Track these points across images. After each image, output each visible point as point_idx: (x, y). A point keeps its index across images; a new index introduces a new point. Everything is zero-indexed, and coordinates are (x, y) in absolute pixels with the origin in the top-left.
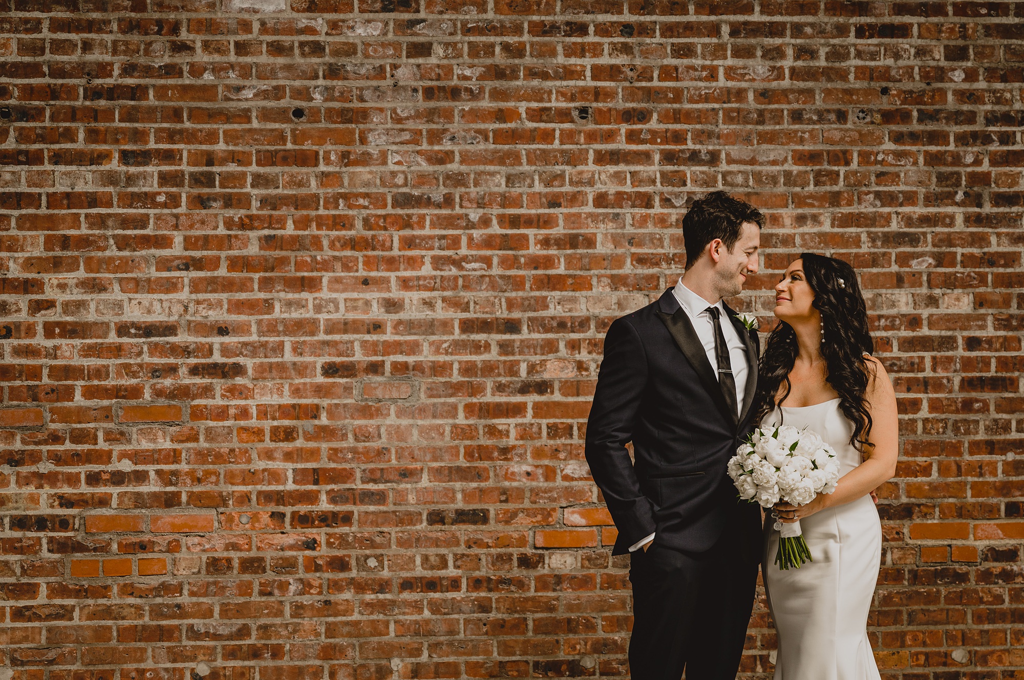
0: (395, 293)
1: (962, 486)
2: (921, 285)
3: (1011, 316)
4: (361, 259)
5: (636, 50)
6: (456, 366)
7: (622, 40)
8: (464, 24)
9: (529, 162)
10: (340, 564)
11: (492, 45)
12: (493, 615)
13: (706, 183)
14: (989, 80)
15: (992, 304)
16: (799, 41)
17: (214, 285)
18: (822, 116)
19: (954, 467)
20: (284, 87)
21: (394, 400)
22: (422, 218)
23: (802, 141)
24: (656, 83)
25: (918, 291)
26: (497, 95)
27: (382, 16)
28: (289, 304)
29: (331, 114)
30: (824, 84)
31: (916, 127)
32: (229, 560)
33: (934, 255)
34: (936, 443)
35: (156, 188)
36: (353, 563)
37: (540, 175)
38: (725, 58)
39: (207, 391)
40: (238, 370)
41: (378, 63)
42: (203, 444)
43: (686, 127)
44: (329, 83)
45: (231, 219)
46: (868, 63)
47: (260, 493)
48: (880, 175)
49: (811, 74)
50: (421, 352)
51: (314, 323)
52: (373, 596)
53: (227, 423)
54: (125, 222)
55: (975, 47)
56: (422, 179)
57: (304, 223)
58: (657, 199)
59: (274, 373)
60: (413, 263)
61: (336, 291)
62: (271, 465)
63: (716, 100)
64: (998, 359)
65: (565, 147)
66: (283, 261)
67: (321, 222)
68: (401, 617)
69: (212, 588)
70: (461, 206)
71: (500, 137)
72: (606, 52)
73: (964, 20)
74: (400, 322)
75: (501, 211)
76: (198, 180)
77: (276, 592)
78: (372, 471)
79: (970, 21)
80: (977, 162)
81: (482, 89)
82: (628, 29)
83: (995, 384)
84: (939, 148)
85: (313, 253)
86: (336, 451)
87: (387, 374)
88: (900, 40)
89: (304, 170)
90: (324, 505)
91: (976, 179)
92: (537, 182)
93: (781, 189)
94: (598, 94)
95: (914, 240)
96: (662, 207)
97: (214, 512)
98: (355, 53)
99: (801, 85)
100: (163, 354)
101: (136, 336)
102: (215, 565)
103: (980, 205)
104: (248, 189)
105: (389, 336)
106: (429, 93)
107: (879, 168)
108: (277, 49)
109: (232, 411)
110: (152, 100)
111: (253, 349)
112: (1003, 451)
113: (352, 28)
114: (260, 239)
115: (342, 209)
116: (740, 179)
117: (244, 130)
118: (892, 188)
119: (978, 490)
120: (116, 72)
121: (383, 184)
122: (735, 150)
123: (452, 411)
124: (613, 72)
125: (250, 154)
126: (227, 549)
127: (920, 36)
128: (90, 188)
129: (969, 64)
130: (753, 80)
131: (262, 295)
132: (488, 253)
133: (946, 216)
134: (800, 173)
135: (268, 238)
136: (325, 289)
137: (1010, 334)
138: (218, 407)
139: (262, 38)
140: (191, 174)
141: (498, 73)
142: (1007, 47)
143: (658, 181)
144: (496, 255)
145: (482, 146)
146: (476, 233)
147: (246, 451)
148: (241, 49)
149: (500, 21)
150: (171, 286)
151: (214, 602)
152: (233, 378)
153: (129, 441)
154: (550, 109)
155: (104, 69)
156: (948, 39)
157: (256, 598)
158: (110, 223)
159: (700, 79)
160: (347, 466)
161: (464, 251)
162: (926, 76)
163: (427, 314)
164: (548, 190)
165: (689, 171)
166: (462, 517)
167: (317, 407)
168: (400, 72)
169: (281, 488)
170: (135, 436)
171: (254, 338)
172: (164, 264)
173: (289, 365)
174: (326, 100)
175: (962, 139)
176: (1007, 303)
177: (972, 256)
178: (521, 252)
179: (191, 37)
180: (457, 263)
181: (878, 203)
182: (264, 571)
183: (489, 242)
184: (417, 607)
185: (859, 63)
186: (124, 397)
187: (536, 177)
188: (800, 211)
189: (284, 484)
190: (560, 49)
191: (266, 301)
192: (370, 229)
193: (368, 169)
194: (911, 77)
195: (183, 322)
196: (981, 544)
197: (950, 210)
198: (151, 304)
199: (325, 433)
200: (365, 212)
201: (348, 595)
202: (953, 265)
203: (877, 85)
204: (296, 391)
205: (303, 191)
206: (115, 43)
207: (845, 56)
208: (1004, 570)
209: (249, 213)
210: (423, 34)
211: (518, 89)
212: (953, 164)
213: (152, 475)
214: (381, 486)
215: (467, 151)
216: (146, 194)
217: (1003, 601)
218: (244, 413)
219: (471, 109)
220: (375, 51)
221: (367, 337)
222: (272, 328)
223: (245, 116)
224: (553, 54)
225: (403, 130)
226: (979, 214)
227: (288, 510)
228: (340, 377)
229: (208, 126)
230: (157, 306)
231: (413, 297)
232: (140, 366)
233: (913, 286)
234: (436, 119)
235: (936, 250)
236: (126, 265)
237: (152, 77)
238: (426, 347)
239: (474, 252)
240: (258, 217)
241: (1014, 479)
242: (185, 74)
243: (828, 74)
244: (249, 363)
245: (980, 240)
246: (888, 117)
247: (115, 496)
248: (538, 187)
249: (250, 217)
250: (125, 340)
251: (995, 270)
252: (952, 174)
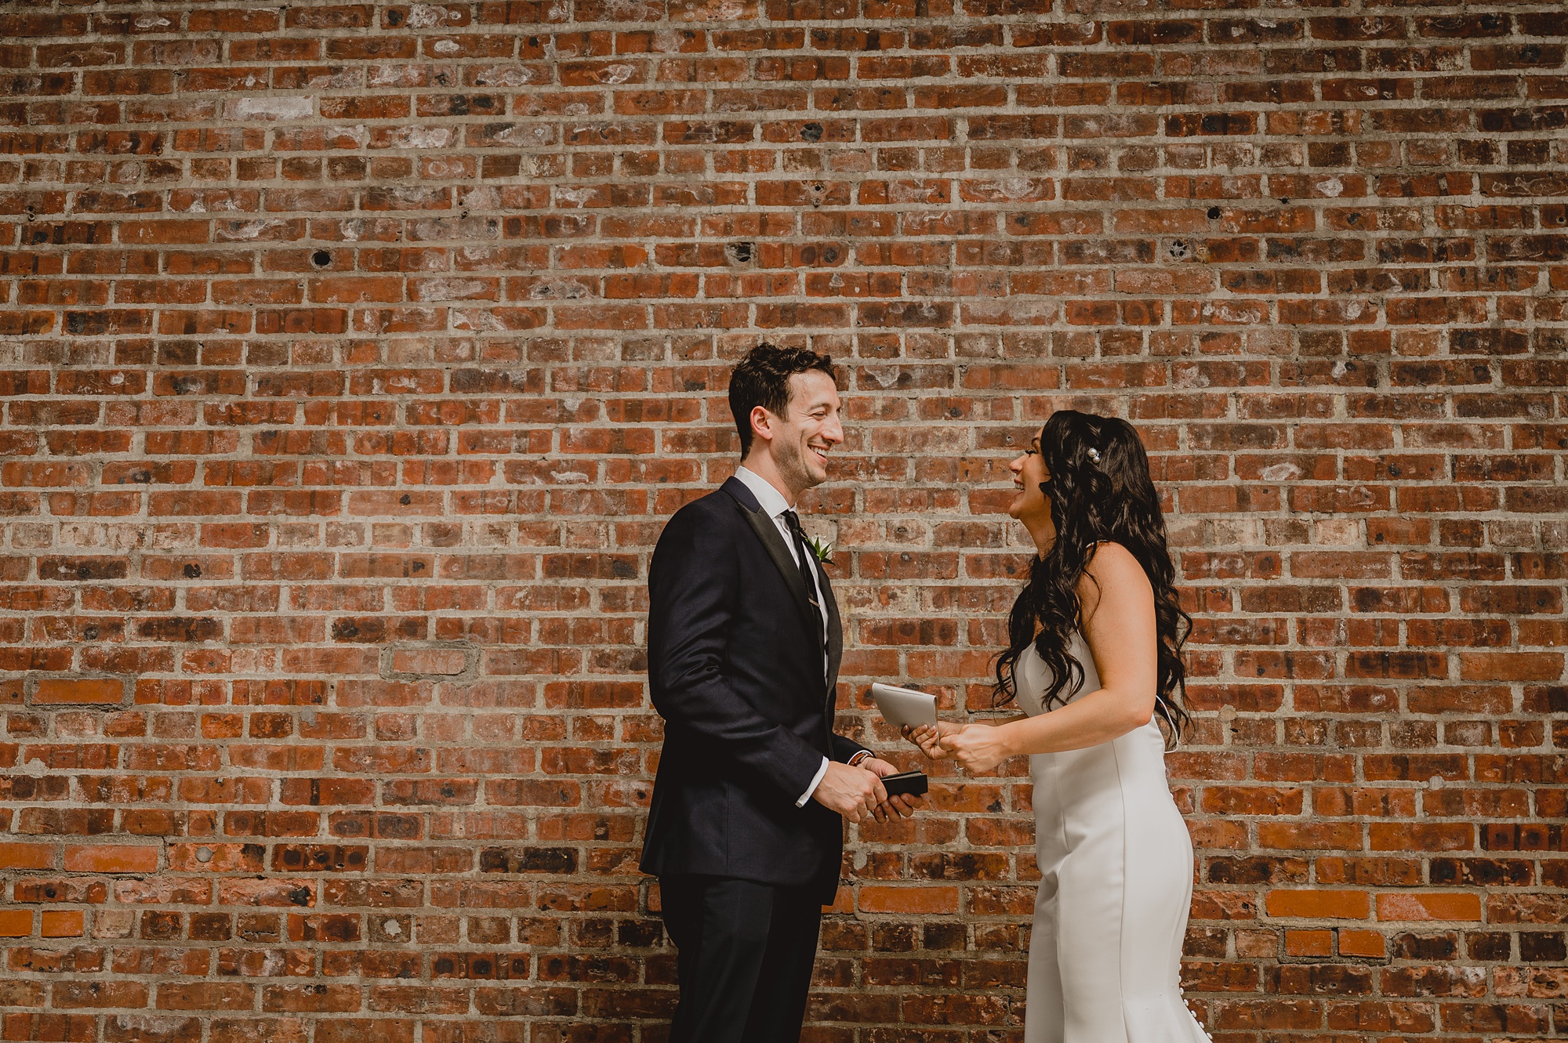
0: (449, 517)
1: (1354, 830)
2: (1277, 507)
3: (1431, 557)
4: (400, 467)
5: (825, 160)
6: (535, 626)
7: (804, 145)
8: (568, 129)
9: (658, 323)
10: (343, 929)
11: (609, 158)
12: (577, 1019)
13: (930, 353)
14: (1382, 193)
15: (1397, 537)
16: (1076, 142)
17: (184, 503)
18: (1113, 251)
19: (1340, 800)
20: (303, 221)
21: (439, 677)
22: (494, 406)
23: (1082, 287)
24: (854, 207)
25: (1273, 515)
26: (613, 227)
27: (451, 120)
28: (291, 531)
29: (368, 258)
30: (1117, 203)
31: (1264, 264)
32: (176, 917)
33: (1298, 460)
34: (1309, 759)
35: (111, 365)
36: (363, 927)
37: (674, 342)
38: (962, 168)
39: (162, 659)
40: (210, 628)
41: (439, 185)
42: (151, 739)
43: (899, 269)
44: (367, 214)
45: (215, 408)
46: (1187, 172)
47: (229, 815)
48: (1206, 338)
49: (1097, 190)
50: (483, 605)
51: (326, 559)
52: (391, 982)
53: (188, 708)
54: (65, 414)
55: (1359, 144)
56: (497, 349)
57: (318, 414)
58: (853, 376)
59: (263, 633)
60: (477, 471)
61: (362, 513)
62: (249, 772)
63: (947, 230)
64: (1411, 624)
65: (713, 301)
66: (286, 469)
67: (344, 413)
68: (433, 1017)
69: (148, 960)
70: (554, 389)
71: (615, 287)
72: (779, 163)
73: (1340, 105)
74: (454, 560)
75: (614, 395)
76: (171, 353)
77: (244, 969)
78: (400, 785)
79: (1350, 108)
80: (1367, 317)
81: (591, 220)
82: (812, 130)
83: (1406, 665)
84: (1304, 296)
85: (331, 458)
86: (346, 752)
87: (431, 637)
88: (1238, 137)
89: (325, 337)
90: (325, 836)
91: (1362, 342)
92: (668, 353)
93: (1048, 360)
94: (764, 224)
95: (1265, 437)
96: (861, 388)
97: (159, 842)
98: (408, 172)
99: (1081, 205)
100: (103, 603)
101: (66, 577)
102: (156, 925)
103: (1372, 383)
104: (243, 366)
105: (436, 580)
106: (513, 227)
107: (1206, 327)
108: (296, 169)
109: (197, 690)
110: (116, 243)
111: (234, 598)
112: (1424, 774)
113: (406, 137)
114: (255, 437)
115: (377, 394)
116: (983, 345)
117: (242, 282)
118: (1228, 358)
119: (1382, 837)
120: (69, 204)
121: (439, 357)
122: (976, 303)
123: (527, 695)
124: (789, 192)
125: (248, 316)
126: (174, 900)
127: (1269, 131)
128: (20, 367)
129: (1351, 170)
130: (1006, 199)
131: (253, 519)
132: (592, 457)
133: (1318, 399)
134: (1078, 337)
135: (267, 436)
136: (345, 510)
137: (1430, 584)
138: (177, 684)
139: (276, 154)
140: (163, 345)
141: (617, 196)
142: (1412, 145)
143: (855, 349)
144: (603, 460)
145: (588, 301)
146: (575, 429)
147: (214, 751)
148: (246, 169)
149: (623, 124)
150: (122, 505)
151: (148, 982)
152: (201, 640)
153: (44, 732)
154: (692, 246)
155: (52, 201)
156: (1315, 133)
157: (212, 978)
158: (43, 415)
159: (923, 200)
160: (362, 776)
161: (555, 454)
162: (1280, 189)
163: (497, 548)
164: (686, 364)
165: (903, 334)
166: (535, 860)
167: (323, 686)
168: (471, 199)
169: (261, 808)
170: (52, 725)
171: (237, 581)
172: (115, 473)
173: (285, 622)
174: (362, 238)
175: (1340, 283)
176: (1423, 535)
177: (1362, 461)
178: (641, 457)
179: (178, 155)
180: (544, 472)
181: (1206, 380)
182: (228, 936)
183: (593, 442)
184: (459, 1001)
185: (1173, 171)
186: (42, 667)
187: (668, 346)
188: (1079, 393)
189: (267, 801)
190: (709, 161)
191: (257, 527)
192: (417, 422)
193: (417, 335)
194: (1256, 191)
195: (135, 558)
196: (1391, 929)
197: (1323, 390)
198: (92, 531)
199: (333, 725)
200: (410, 398)
201: (352, 978)
202: (1331, 474)
203: (1204, 204)
204: (294, 662)
205: (322, 368)
206: (71, 165)
207: (1151, 162)
208: (1430, 972)
209: (242, 399)
210: (507, 144)
211: (645, 218)
212: (1326, 320)
213: (73, 783)
214: (414, 809)
215: (566, 309)
216: (97, 373)
217: (1432, 1027)
218: (214, 693)
219: (574, 249)
220: (437, 169)
221: (404, 582)
222: (263, 567)
223: (244, 262)
224: (699, 167)
225: (472, 279)
226: (1373, 397)
227: (270, 842)
228: (360, 641)
229: (192, 277)
230: (100, 535)
231: (478, 521)
232: (69, 621)
233: (1264, 507)
234: (521, 263)
235: (1301, 451)
236: (60, 475)
237: (118, 210)
238: (490, 597)
239: (570, 457)
240: (254, 406)
241: (1444, 820)
242: (165, 206)
243: (1121, 188)
244: (226, 618)
245: (1376, 437)
246: (1219, 251)
247: (17, 814)
248: (671, 360)
249: (243, 406)
250: (50, 583)
251: (1401, 483)
252: (1326, 335)
